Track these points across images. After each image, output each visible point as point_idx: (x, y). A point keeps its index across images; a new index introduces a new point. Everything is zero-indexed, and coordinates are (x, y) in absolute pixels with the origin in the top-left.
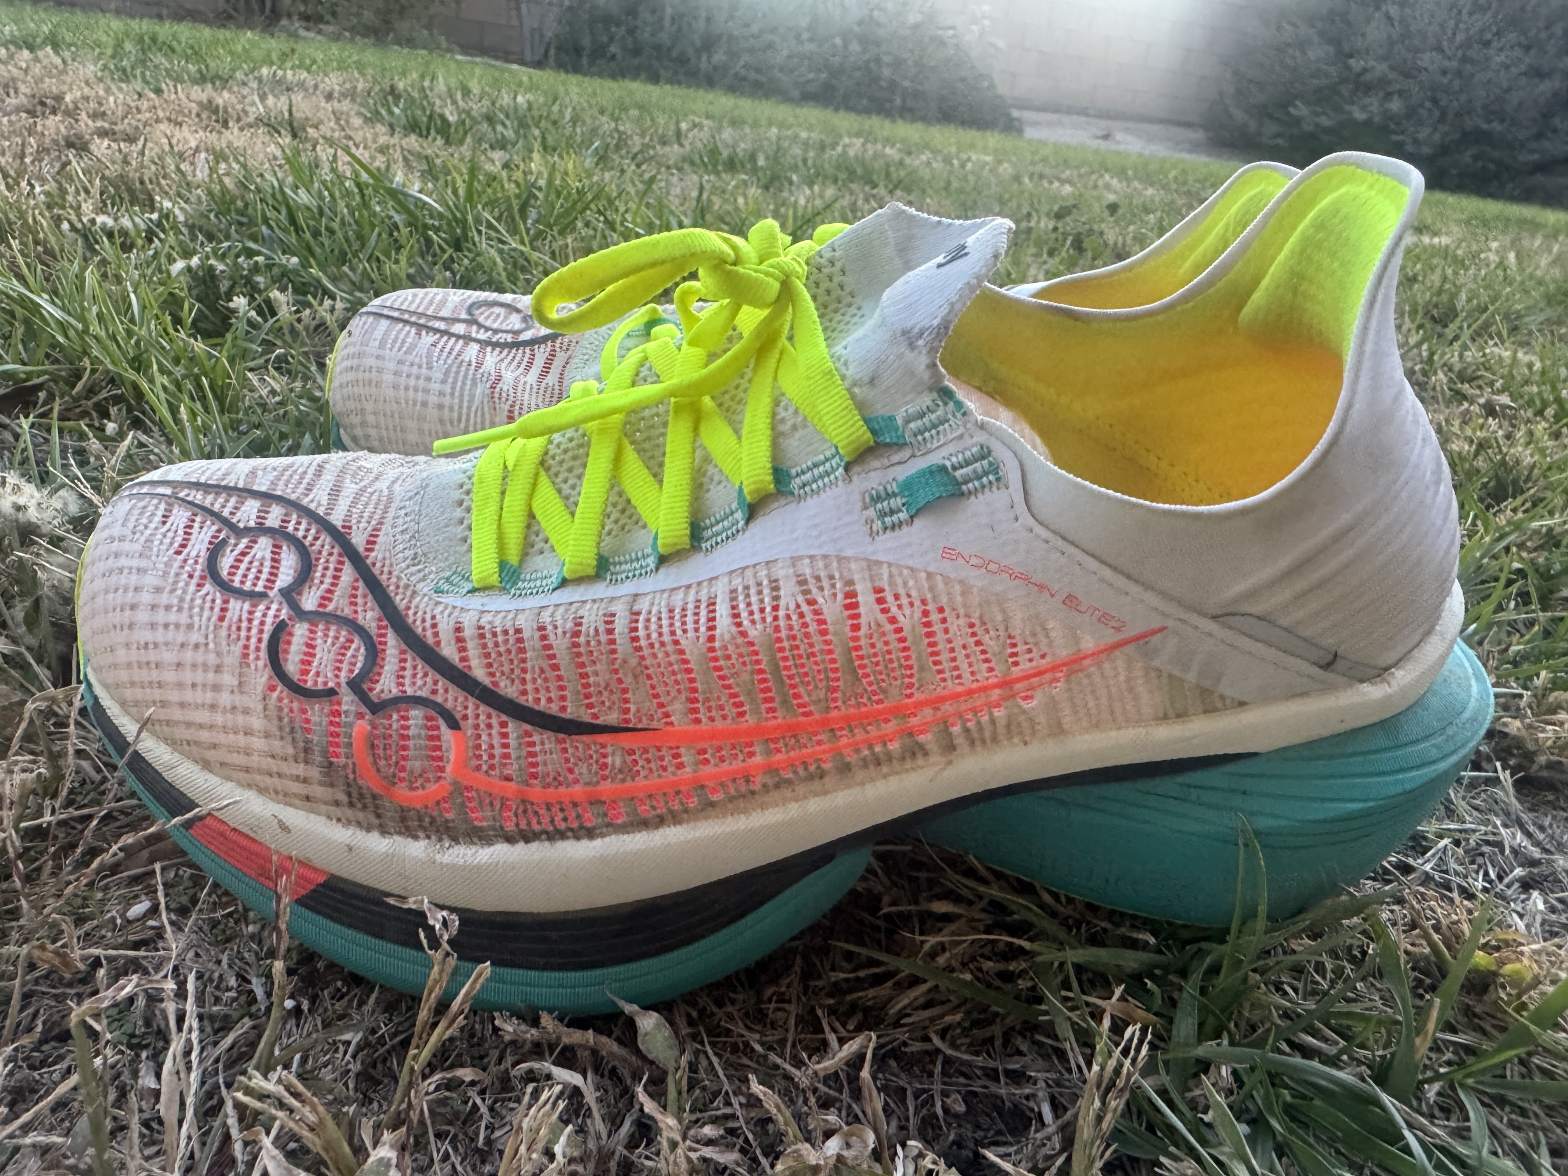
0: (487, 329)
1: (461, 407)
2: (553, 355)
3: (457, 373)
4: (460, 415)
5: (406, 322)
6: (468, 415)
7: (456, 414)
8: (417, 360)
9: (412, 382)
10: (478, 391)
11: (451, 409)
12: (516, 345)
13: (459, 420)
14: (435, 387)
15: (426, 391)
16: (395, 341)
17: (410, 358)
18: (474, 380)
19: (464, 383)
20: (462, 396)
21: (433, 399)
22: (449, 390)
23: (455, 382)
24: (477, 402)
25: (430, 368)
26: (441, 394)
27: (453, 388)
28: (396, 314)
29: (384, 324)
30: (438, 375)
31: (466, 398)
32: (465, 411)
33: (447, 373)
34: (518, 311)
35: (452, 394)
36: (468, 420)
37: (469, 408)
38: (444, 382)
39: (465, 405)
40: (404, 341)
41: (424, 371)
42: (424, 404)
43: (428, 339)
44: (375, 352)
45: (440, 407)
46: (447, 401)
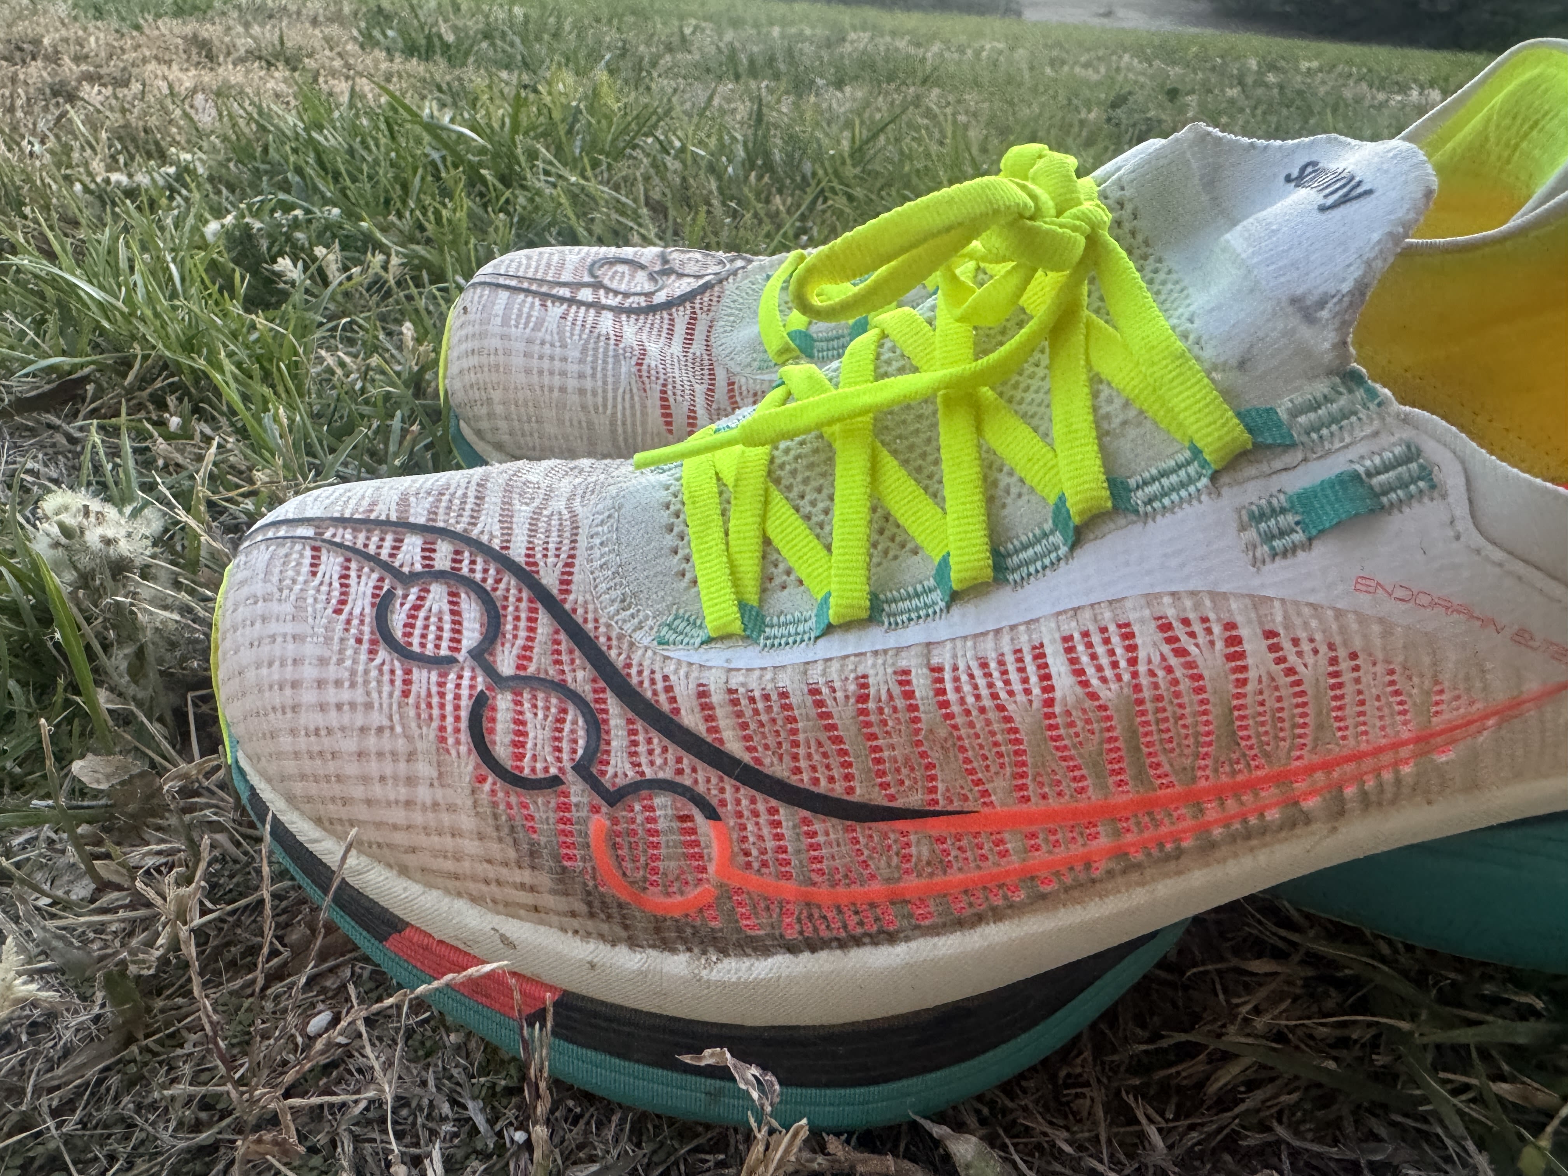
0: (616, 293)
1: (605, 391)
2: (694, 318)
3: (596, 350)
4: (605, 399)
5: (527, 291)
6: (615, 398)
7: (600, 400)
8: (548, 338)
9: (546, 364)
10: (624, 370)
11: (594, 393)
12: (652, 309)
13: (605, 406)
14: (573, 368)
15: (563, 374)
16: (519, 316)
17: (540, 335)
18: (616, 356)
19: (605, 362)
20: (605, 376)
21: (572, 383)
22: (589, 372)
23: (594, 361)
24: (623, 384)
25: (564, 346)
26: (581, 376)
27: (594, 369)
28: (513, 283)
29: (504, 295)
30: (574, 354)
31: (610, 380)
32: (610, 395)
33: (584, 350)
34: (643, 267)
35: (593, 376)
36: (615, 406)
37: (615, 390)
38: (581, 361)
39: (610, 387)
40: (529, 316)
41: (558, 350)
42: (563, 390)
43: (556, 310)
44: (498, 330)
45: (582, 392)
46: (588, 384)
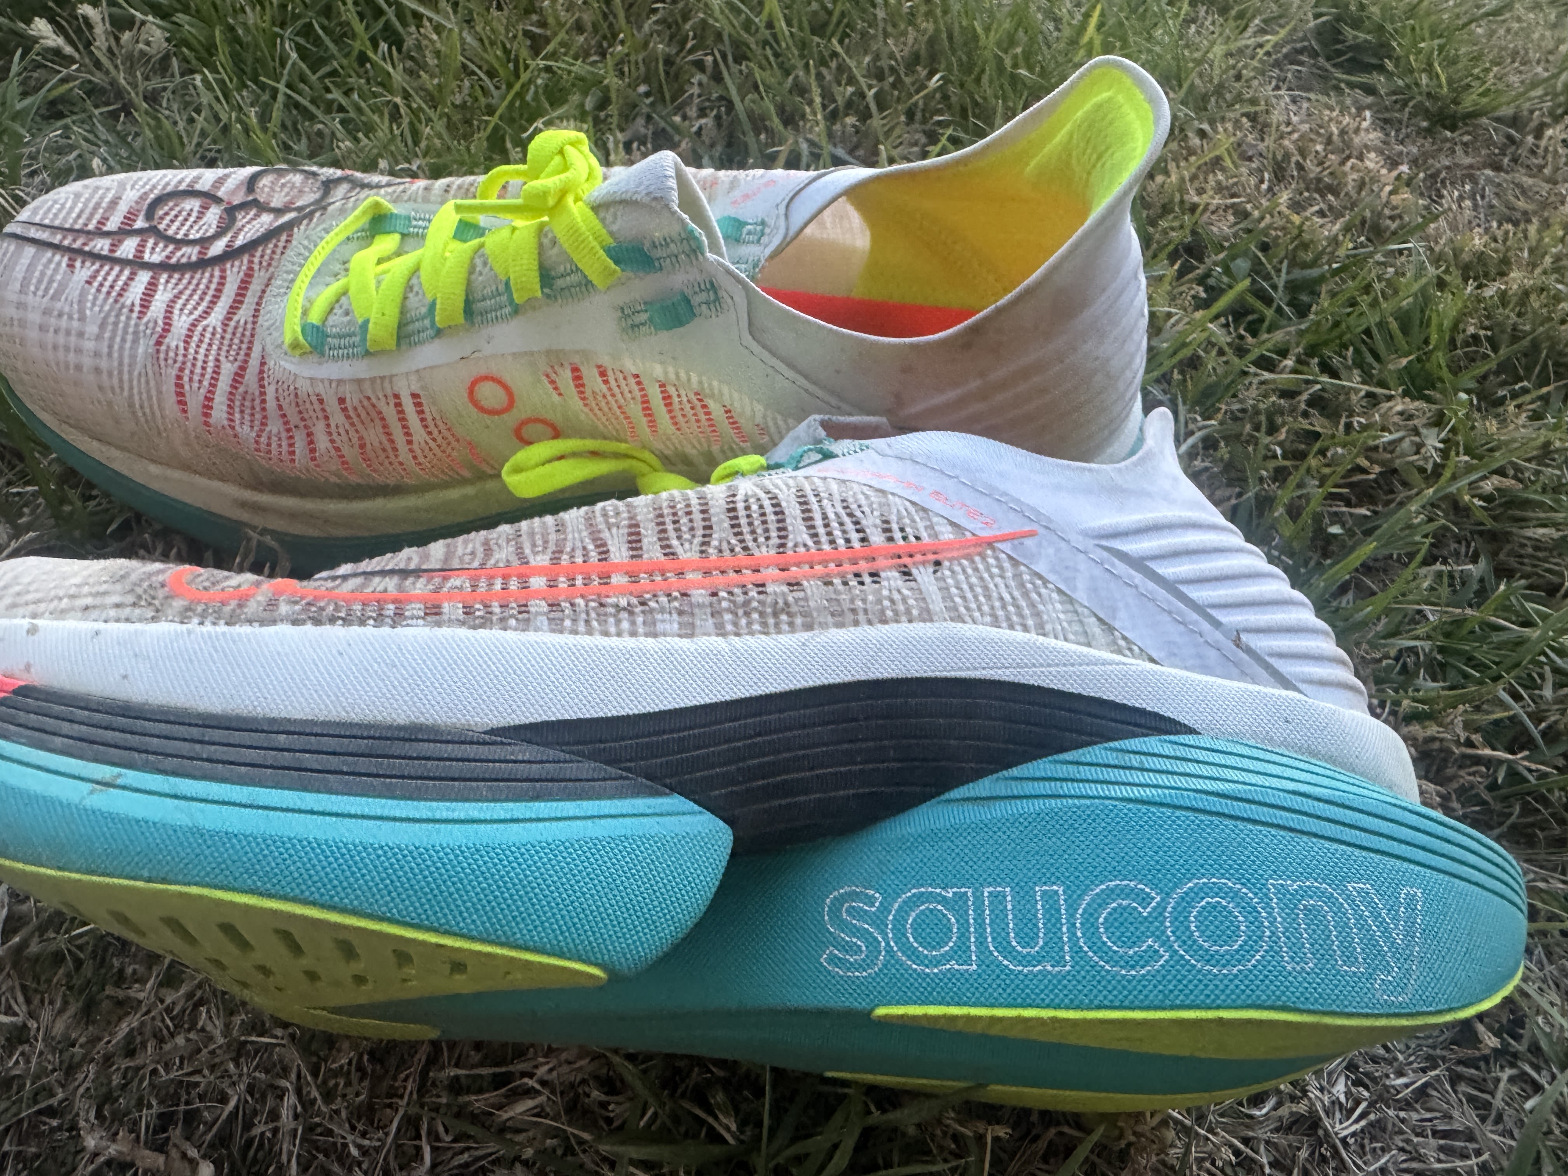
0: (168, 242)
1: (121, 372)
2: (249, 274)
3: (116, 324)
4: (121, 380)
5: (56, 247)
6: (131, 380)
7: (115, 381)
8: (67, 309)
9: (61, 339)
10: (141, 350)
11: (110, 374)
12: (203, 264)
13: (122, 388)
14: (89, 345)
15: (79, 351)
16: (40, 281)
17: (59, 305)
18: (136, 333)
19: (123, 340)
20: (121, 357)
21: (87, 362)
22: (105, 350)
23: (112, 339)
24: (138, 368)
25: (82, 318)
26: (97, 354)
27: (110, 347)
28: (44, 235)
29: (30, 251)
30: (92, 329)
31: (126, 361)
32: (126, 377)
33: (103, 326)
34: (218, 200)
35: (110, 354)
36: (131, 388)
37: (130, 373)
38: (99, 337)
39: (126, 369)
40: (51, 281)
41: (75, 324)
42: (78, 368)
43: (83, 272)
44: (14, 297)
45: (97, 370)
46: (104, 364)
